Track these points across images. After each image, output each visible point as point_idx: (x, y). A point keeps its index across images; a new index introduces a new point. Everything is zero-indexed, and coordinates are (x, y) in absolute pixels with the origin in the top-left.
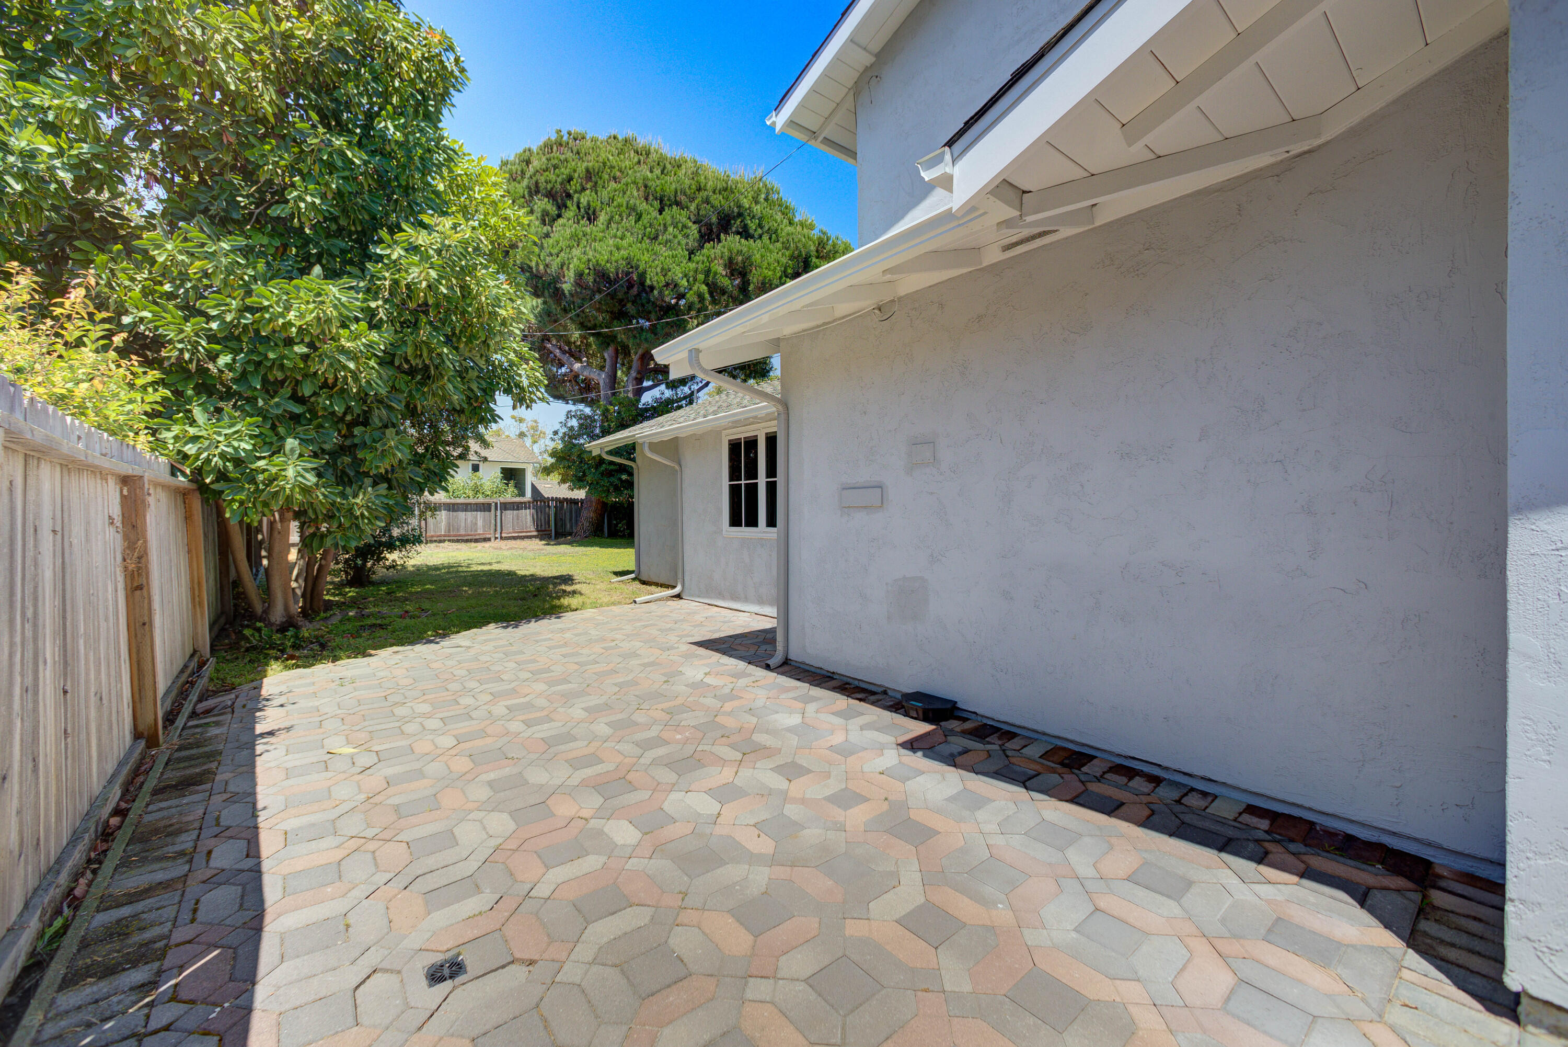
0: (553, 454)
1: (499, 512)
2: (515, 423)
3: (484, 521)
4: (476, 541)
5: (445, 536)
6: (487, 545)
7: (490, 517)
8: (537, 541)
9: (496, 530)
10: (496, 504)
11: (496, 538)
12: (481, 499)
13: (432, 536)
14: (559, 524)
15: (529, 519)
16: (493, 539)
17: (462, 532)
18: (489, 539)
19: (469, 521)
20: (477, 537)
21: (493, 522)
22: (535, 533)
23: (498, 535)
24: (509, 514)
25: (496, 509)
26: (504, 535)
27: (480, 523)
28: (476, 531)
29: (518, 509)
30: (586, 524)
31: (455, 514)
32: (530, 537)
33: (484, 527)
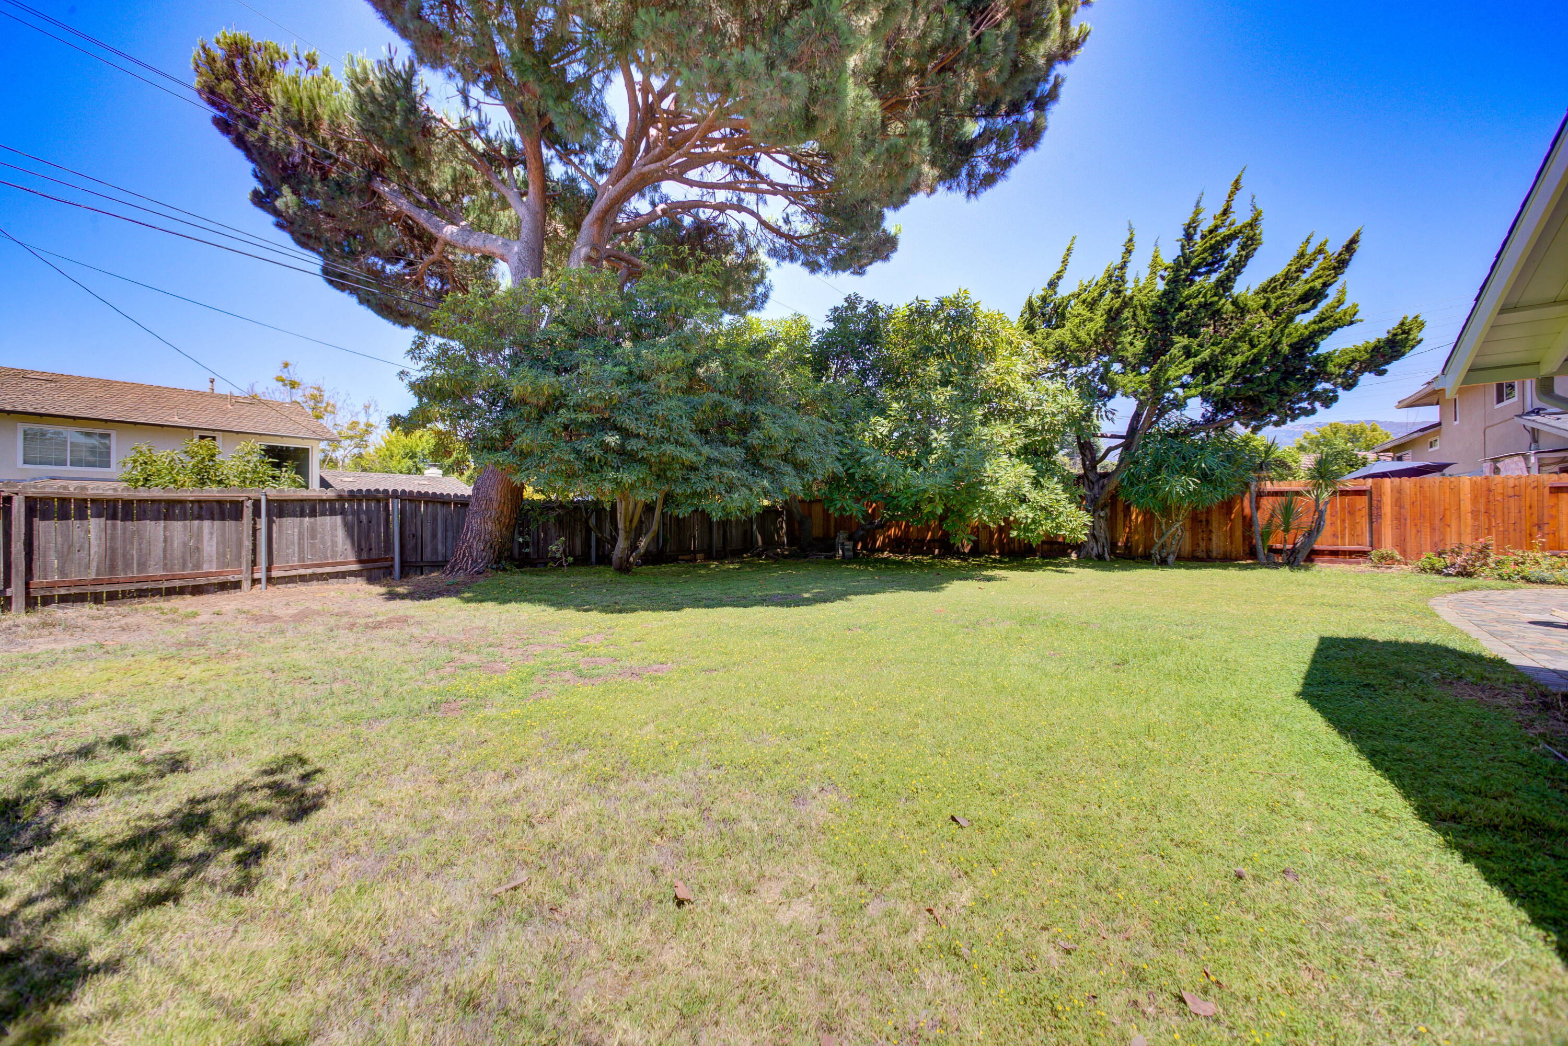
0: (421, 388)
1: (262, 523)
2: (283, 388)
3: (222, 542)
4: (197, 590)
5: (96, 583)
6: (225, 602)
7: (239, 533)
8: (359, 586)
9: (254, 563)
10: (257, 503)
11: (255, 582)
12: (212, 492)
13: (51, 586)
14: (410, 544)
15: (341, 533)
16: (246, 585)
17: (155, 570)
18: (237, 585)
19: (176, 544)
20: (202, 581)
21: (247, 544)
22: (355, 567)
23: (261, 574)
24: (290, 527)
25: (256, 513)
26: (274, 574)
27: (210, 546)
28: (198, 565)
29: (313, 514)
30: (478, 546)
31: (131, 526)
32: (343, 575)
33: (221, 555)
